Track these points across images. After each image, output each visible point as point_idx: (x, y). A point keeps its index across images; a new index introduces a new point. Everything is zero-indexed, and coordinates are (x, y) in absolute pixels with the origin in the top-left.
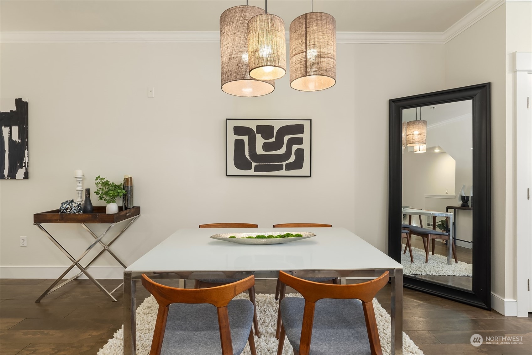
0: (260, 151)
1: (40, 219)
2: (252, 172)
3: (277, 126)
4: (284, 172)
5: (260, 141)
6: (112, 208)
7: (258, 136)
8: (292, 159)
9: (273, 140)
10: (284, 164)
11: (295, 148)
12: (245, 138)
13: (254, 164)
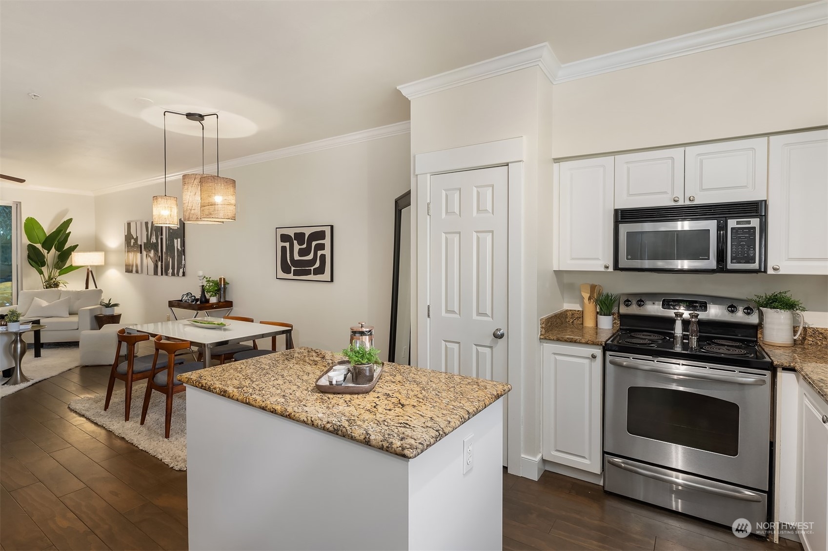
0: (297, 257)
1: (171, 304)
2: (291, 276)
3: (308, 232)
4: (311, 277)
5: (297, 247)
6: (213, 300)
7: (295, 242)
8: (317, 265)
9: (304, 246)
10: (312, 268)
11: (320, 253)
12: (287, 245)
13: (293, 268)
